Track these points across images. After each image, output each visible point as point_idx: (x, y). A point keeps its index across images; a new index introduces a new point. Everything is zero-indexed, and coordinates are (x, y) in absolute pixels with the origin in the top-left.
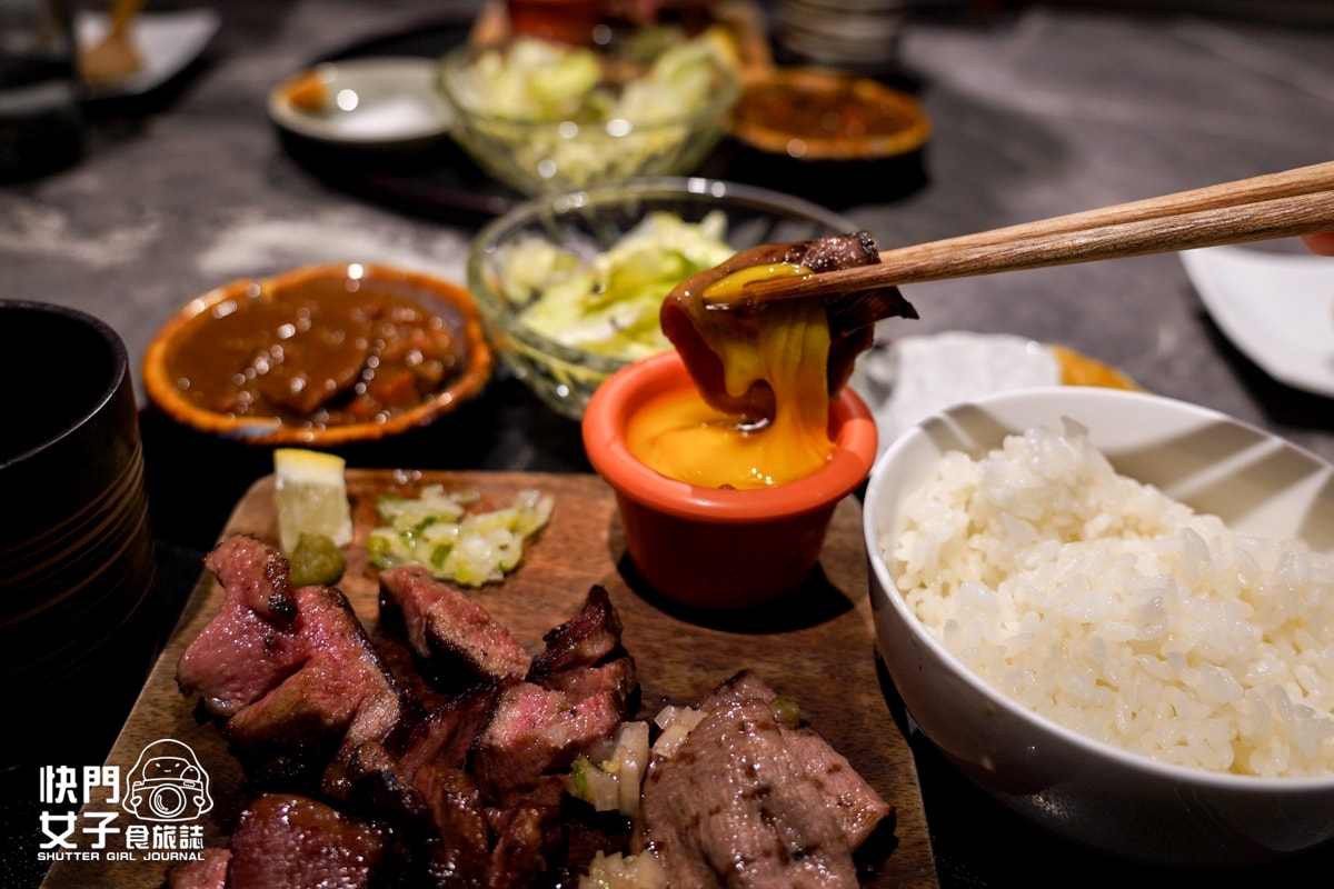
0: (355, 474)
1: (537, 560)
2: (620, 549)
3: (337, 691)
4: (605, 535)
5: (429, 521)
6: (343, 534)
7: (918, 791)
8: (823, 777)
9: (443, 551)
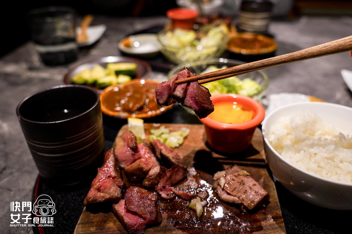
0: (146, 124)
1: (186, 142)
2: (205, 140)
3: (147, 164)
4: (201, 137)
5: (162, 134)
6: (143, 136)
7: (276, 191)
8: (252, 186)
9: (166, 140)
